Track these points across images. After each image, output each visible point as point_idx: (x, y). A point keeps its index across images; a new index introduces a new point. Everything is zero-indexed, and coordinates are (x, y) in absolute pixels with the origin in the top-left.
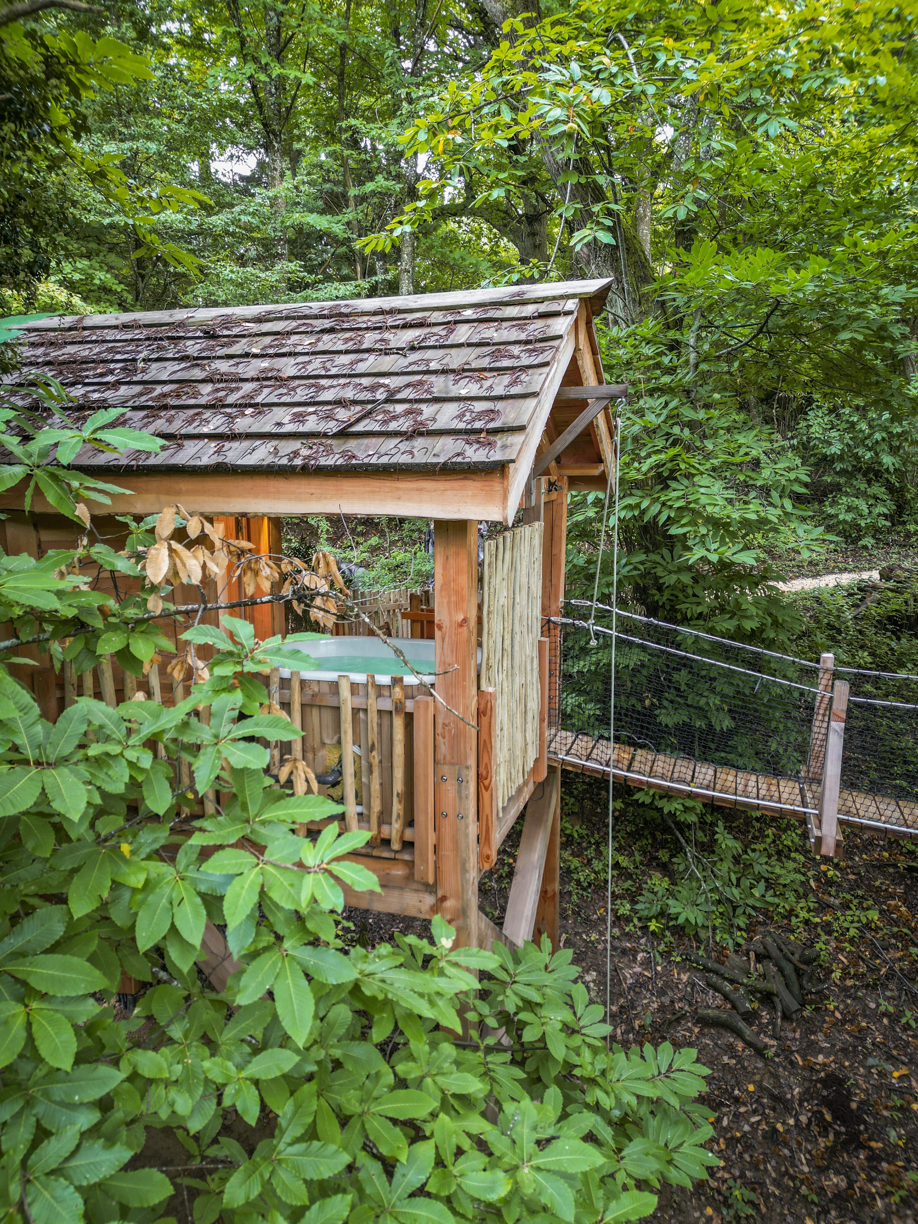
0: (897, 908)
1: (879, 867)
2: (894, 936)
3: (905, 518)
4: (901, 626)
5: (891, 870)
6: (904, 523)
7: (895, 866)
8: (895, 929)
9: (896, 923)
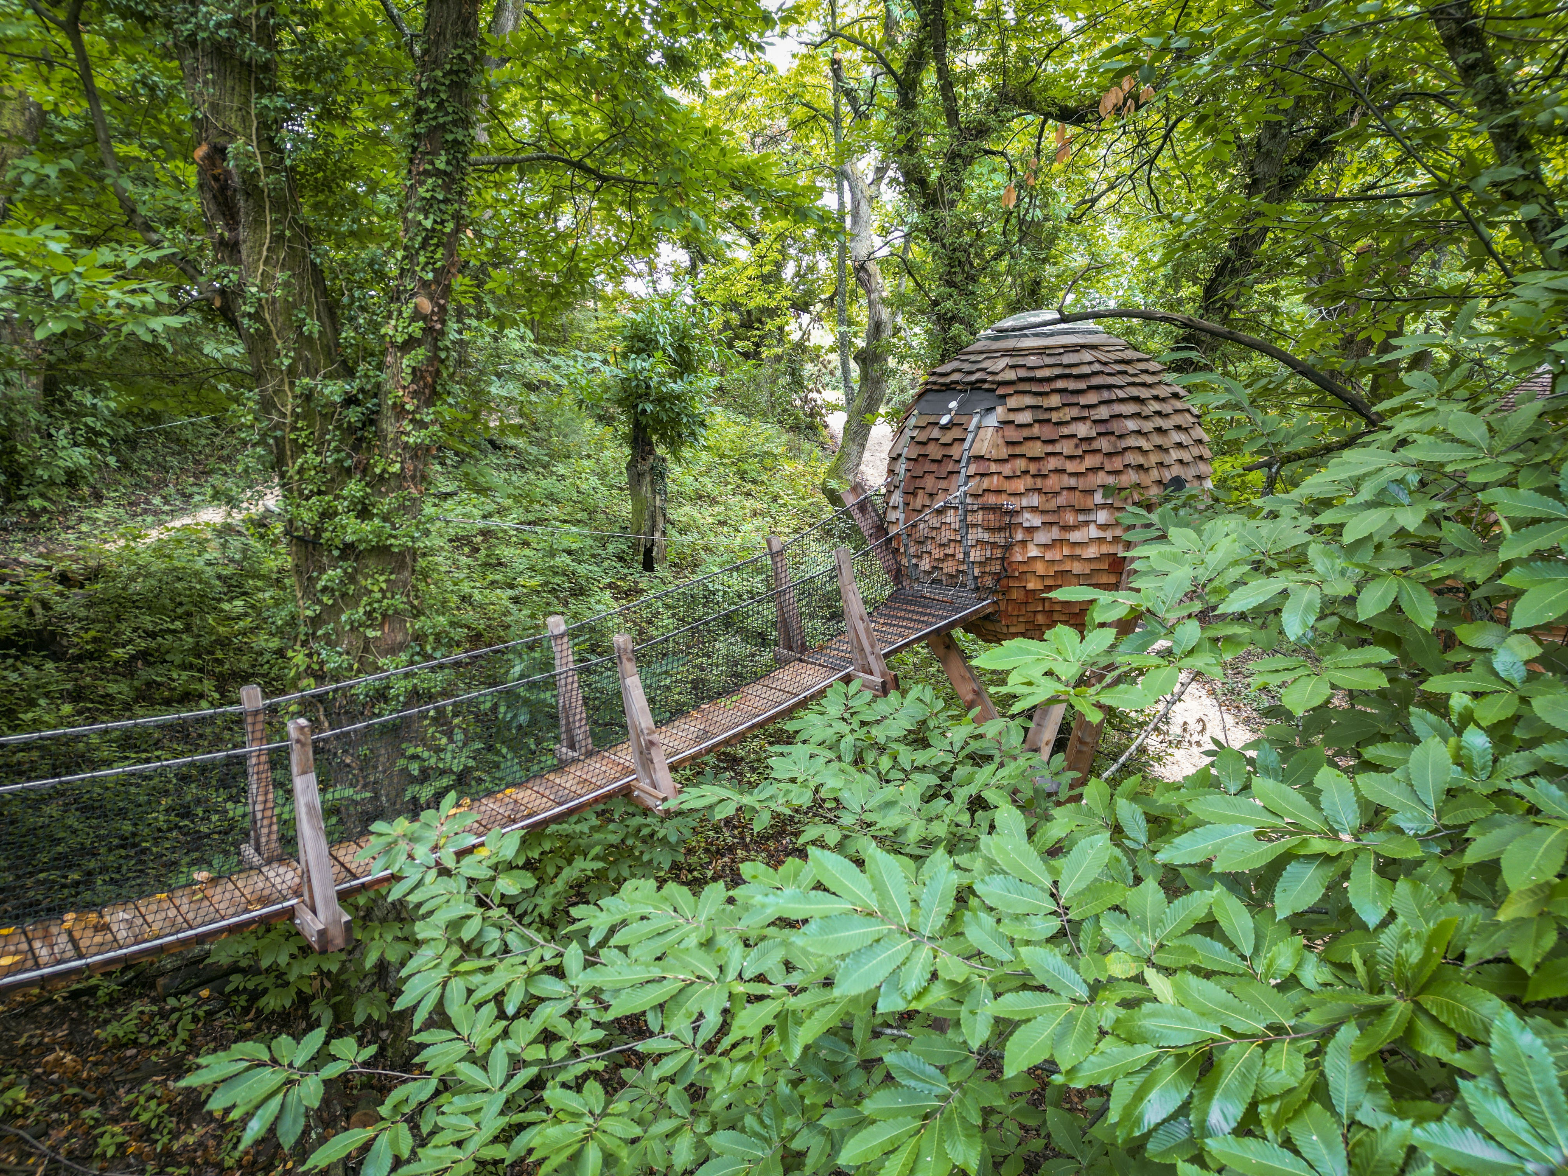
0: (59, 1062)
1: (25, 1014)
2: (55, 1108)
5: (46, 1009)
7: (50, 1001)
8: (55, 1098)
9: (58, 1086)
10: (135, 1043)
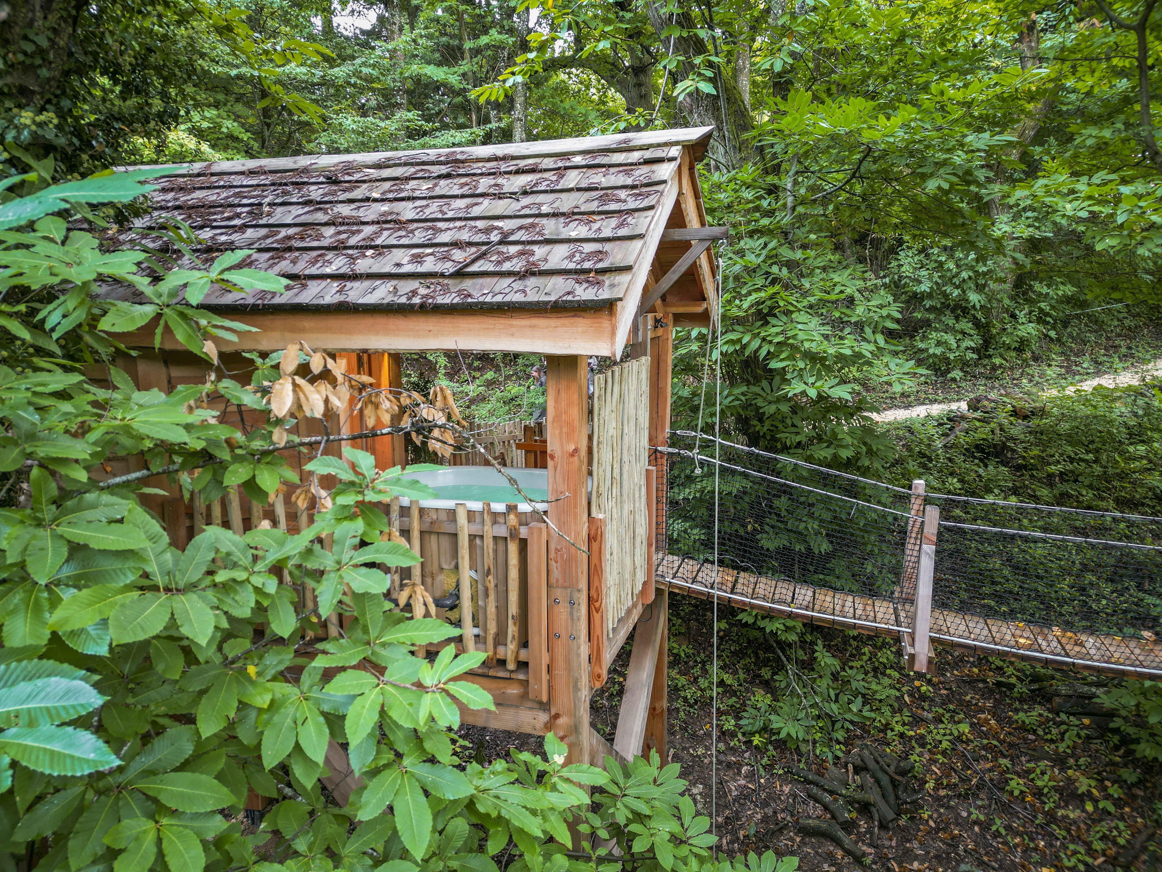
0: (987, 721)
1: (969, 683)
2: (984, 748)
3: (991, 352)
4: (988, 454)
5: (981, 685)
6: (990, 356)
7: (984, 681)
8: (985, 742)
9: (986, 735)
10: (1034, 732)
